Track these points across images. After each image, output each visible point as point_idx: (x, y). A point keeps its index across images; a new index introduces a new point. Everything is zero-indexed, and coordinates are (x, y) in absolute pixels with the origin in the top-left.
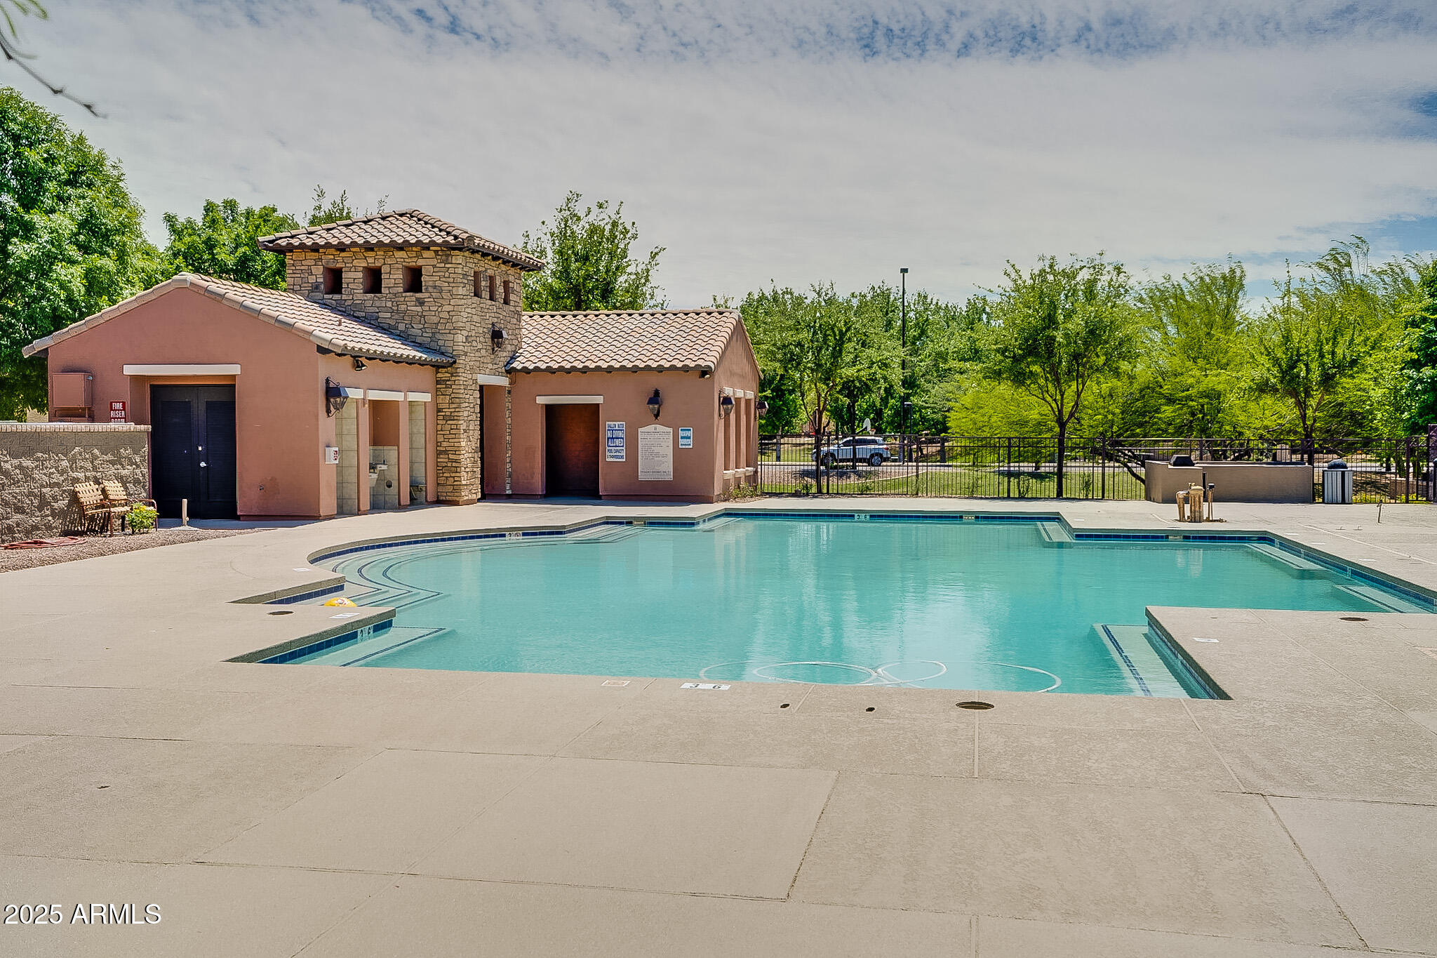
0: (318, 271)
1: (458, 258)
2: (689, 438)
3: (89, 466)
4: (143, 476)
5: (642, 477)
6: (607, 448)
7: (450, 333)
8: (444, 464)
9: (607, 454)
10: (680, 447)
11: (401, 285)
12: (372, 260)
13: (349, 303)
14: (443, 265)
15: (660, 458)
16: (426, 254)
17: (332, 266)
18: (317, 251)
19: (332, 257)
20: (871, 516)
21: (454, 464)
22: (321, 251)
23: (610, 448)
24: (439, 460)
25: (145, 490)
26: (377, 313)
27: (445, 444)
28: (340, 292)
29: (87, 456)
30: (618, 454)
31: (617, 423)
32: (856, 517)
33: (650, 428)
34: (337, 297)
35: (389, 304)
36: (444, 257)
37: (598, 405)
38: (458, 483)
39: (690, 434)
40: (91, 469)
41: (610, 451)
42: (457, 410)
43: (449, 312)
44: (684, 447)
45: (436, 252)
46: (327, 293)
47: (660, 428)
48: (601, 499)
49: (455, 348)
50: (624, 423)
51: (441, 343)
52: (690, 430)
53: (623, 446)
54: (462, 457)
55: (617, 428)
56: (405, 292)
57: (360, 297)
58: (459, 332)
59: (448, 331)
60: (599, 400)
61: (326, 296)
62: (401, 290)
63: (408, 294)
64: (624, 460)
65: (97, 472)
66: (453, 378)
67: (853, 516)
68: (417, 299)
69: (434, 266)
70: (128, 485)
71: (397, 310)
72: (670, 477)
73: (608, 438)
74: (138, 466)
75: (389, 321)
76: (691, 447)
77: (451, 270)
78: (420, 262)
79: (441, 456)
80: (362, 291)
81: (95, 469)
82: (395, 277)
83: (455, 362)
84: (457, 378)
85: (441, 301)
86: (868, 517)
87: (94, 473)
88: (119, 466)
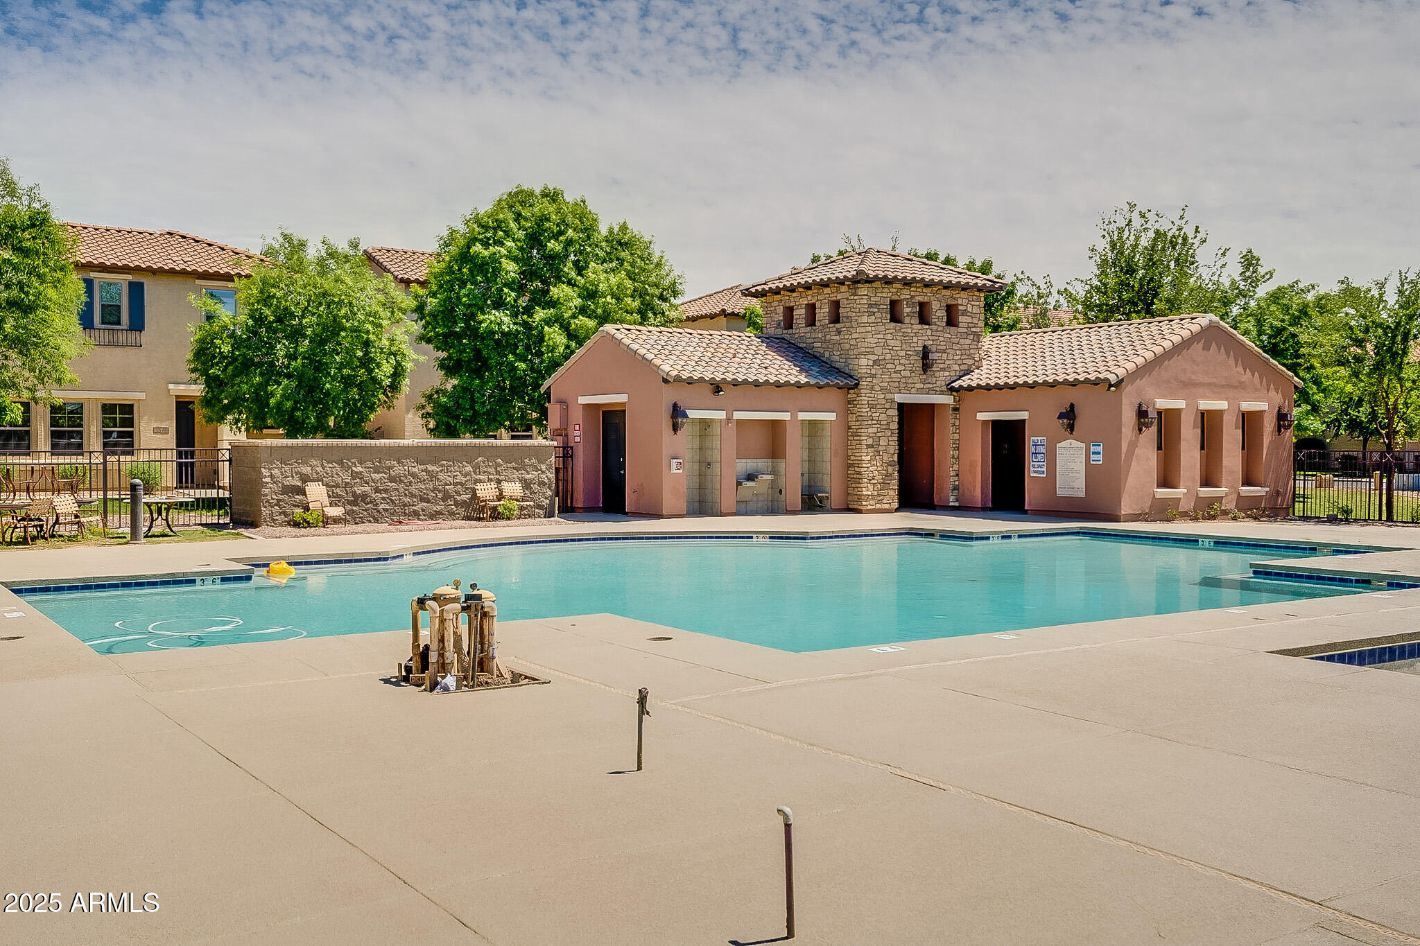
0: (780, 310)
1: (863, 290)
2: (1099, 453)
3: (492, 470)
4: (549, 479)
5: (1059, 493)
6: (1032, 463)
7: (856, 358)
8: (852, 476)
9: (1032, 469)
10: (1092, 462)
11: (827, 318)
12: (810, 298)
13: (797, 336)
14: (852, 297)
15: (1073, 475)
16: (843, 288)
17: (787, 305)
18: (778, 293)
19: (788, 298)
20: (1215, 543)
21: (858, 476)
22: (782, 292)
23: (1034, 463)
24: (849, 472)
25: (551, 490)
26: (813, 343)
27: (852, 458)
28: (792, 328)
29: (491, 464)
30: (1039, 469)
31: (1039, 438)
32: (1200, 543)
33: (1066, 443)
34: (790, 331)
35: (820, 335)
36: (853, 290)
37: (1025, 420)
38: (861, 493)
39: (1100, 449)
40: (495, 473)
41: (1034, 466)
42: (860, 427)
43: (856, 339)
44: (1094, 463)
45: (849, 286)
46: (786, 329)
47: (1075, 443)
48: (1027, 514)
49: (860, 371)
50: (1045, 438)
51: (851, 367)
52: (1100, 445)
53: (1044, 462)
54: (862, 470)
55: (1039, 443)
56: (829, 323)
57: (803, 330)
58: (863, 356)
59: (855, 356)
60: (1024, 415)
61: (784, 332)
62: (827, 322)
63: (831, 325)
64: (1045, 476)
65: (500, 475)
66: (858, 399)
67: (1197, 541)
68: (837, 329)
69: (847, 299)
70: (532, 485)
71: (825, 340)
72: (1082, 494)
73: (1033, 453)
74: (543, 472)
75: (819, 350)
76: (1101, 463)
77: (858, 302)
78: (839, 296)
79: (850, 469)
80: (804, 325)
81: (498, 473)
82: (824, 310)
83: (857, 384)
84: (861, 398)
85: (851, 329)
86: (1212, 544)
87: (497, 476)
88: (523, 472)
